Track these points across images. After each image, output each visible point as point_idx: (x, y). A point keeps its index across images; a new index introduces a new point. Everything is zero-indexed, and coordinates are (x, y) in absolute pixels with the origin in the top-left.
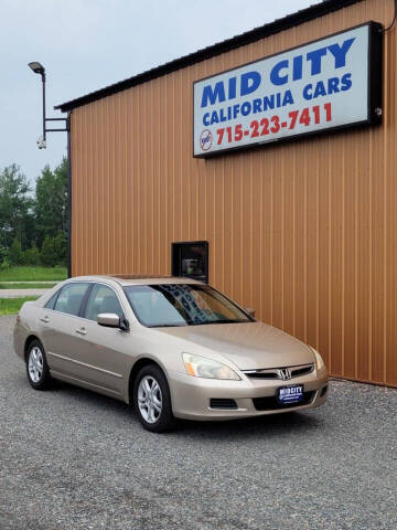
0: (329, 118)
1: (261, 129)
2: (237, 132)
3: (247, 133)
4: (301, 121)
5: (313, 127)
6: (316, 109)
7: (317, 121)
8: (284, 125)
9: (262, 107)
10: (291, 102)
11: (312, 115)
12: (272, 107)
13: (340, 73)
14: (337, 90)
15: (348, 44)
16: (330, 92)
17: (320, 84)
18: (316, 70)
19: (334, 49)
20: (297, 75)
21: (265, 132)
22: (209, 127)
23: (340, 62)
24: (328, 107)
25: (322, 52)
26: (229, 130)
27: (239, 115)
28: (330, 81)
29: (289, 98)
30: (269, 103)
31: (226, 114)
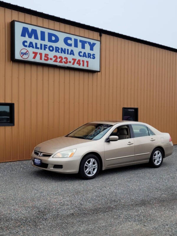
0: (87, 66)
1: (59, 60)
2: (45, 57)
3: (51, 59)
4: (77, 63)
5: (81, 67)
6: (83, 61)
7: (83, 65)
8: (70, 62)
9: (60, 51)
10: (74, 55)
11: (81, 63)
12: (65, 53)
13: (92, 52)
14: (90, 58)
15: (94, 44)
16: (88, 58)
17: (85, 53)
18: (83, 47)
19: (89, 43)
20: (76, 46)
21: (61, 62)
22: (27, 48)
23: (92, 49)
24: (87, 62)
25: (86, 42)
26: (41, 54)
27: (47, 50)
28: (88, 54)
29: (72, 53)
30: (63, 51)
31: (39, 46)
